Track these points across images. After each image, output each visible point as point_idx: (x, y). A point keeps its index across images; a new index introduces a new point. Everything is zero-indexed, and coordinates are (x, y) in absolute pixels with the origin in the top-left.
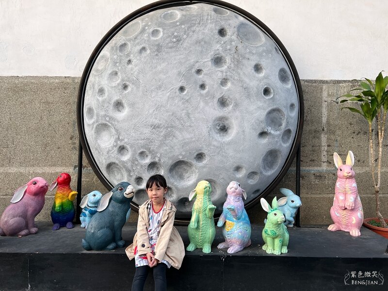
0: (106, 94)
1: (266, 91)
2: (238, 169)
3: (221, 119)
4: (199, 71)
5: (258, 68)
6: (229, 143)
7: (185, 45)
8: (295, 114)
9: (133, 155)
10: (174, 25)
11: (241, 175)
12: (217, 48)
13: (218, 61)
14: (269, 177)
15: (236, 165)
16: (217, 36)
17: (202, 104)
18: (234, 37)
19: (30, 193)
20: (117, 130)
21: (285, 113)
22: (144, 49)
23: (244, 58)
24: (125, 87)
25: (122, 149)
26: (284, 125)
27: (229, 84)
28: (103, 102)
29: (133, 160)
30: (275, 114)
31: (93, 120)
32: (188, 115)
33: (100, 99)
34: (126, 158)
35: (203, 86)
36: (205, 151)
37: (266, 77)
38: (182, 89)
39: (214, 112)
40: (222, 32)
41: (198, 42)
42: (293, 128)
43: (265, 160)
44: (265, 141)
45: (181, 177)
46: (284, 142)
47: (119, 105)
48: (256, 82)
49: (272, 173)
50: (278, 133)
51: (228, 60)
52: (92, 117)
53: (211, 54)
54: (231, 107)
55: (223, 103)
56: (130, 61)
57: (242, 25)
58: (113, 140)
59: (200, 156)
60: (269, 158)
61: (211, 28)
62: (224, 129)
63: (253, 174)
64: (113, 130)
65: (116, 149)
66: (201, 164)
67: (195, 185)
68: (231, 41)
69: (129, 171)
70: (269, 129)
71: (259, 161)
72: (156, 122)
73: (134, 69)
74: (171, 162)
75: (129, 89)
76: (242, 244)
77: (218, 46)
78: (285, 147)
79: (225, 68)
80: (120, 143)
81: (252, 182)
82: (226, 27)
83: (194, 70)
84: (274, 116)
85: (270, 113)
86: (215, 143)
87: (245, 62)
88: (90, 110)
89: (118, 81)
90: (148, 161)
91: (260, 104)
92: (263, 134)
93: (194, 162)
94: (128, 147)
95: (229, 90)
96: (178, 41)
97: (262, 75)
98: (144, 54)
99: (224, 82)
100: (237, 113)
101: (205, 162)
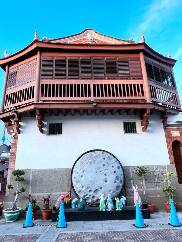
0: (79, 174)
1: (115, 172)
2: (110, 191)
3: (105, 179)
4: (100, 168)
5: (113, 167)
6: (107, 185)
7: (97, 162)
8: (122, 176)
9: (85, 188)
10: (94, 157)
11: (111, 192)
12: (103, 162)
13: (104, 165)
14: (118, 193)
15: (109, 190)
16: (103, 160)
17: (101, 175)
18: (107, 160)
19: (61, 199)
20: (82, 182)
21: (120, 176)
22: (87, 163)
23: (109, 164)
24: (83, 172)
25: (83, 187)
26: (120, 179)
27: (107, 171)
28: (78, 176)
29: (85, 190)
30: (117, 177)
31: (75, 180)
32: (98, 178)
33: (78, 175)
34: (84, 189)
35: (101, 171)
36: (102, 187)
37: (115, 169)
38: (96, 172)
39: (104, 177)
40: (104, 159)
41: (99, 161)
42: (123, 180)
43: (116, 188)
44: (116, 183)
45: (97, 193)
46: (121, 184)
47: (82, 176)
48: (112, 170)
49: (119, 191)
50: (118, 181)
51: (106, 165)
52: (75, 179)
53: (102, 164)
54: (107, 176)
55: (105, 175)
56: (84, 166)
57: (109, 156)
58: (80, 185)
59: (101, 188)
60: (117, 188)
61: (102, 158)
62: (106, 181)
63: (114, 192)
64: (80, 182)
65: (81, 187)
66: (101, 190)
67: (101, 195)
68: (106, 161)
69: (84, 192)
70: (117, 181)
71: (115, 189)
72: (91, 180)
73: (85, 167)
74: (94, 190)
75: (84, 172)
76: (112, 208)
77: (104, 162)
78: (121, 185)
79: (105, 167)
80: (82, 186)
81: (114, 194)
82: (105, 158)
83: (99, 168)
84: (117, 178)
85: (116, 177)
86: (104, 185)
87: (110, 165)
88: (75, 177)
89: (82, 170)
90: (89, 190)
91: (114, 175)
92: (115, 182)
93: (100, 190)
94: (84, 186)
95: (107, 172)
96: (95, 161)
97: (114, 168)
98: (88, 164)
99: (105, 170)
100: (109, 177)
101: (102, 189)
